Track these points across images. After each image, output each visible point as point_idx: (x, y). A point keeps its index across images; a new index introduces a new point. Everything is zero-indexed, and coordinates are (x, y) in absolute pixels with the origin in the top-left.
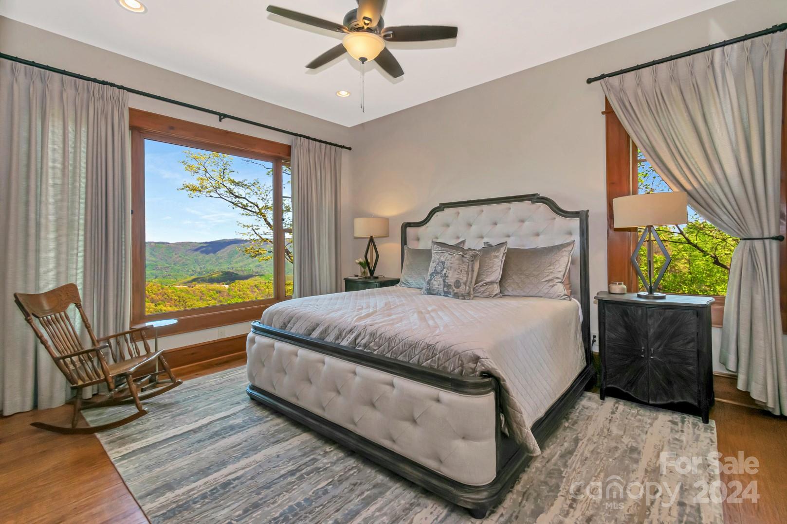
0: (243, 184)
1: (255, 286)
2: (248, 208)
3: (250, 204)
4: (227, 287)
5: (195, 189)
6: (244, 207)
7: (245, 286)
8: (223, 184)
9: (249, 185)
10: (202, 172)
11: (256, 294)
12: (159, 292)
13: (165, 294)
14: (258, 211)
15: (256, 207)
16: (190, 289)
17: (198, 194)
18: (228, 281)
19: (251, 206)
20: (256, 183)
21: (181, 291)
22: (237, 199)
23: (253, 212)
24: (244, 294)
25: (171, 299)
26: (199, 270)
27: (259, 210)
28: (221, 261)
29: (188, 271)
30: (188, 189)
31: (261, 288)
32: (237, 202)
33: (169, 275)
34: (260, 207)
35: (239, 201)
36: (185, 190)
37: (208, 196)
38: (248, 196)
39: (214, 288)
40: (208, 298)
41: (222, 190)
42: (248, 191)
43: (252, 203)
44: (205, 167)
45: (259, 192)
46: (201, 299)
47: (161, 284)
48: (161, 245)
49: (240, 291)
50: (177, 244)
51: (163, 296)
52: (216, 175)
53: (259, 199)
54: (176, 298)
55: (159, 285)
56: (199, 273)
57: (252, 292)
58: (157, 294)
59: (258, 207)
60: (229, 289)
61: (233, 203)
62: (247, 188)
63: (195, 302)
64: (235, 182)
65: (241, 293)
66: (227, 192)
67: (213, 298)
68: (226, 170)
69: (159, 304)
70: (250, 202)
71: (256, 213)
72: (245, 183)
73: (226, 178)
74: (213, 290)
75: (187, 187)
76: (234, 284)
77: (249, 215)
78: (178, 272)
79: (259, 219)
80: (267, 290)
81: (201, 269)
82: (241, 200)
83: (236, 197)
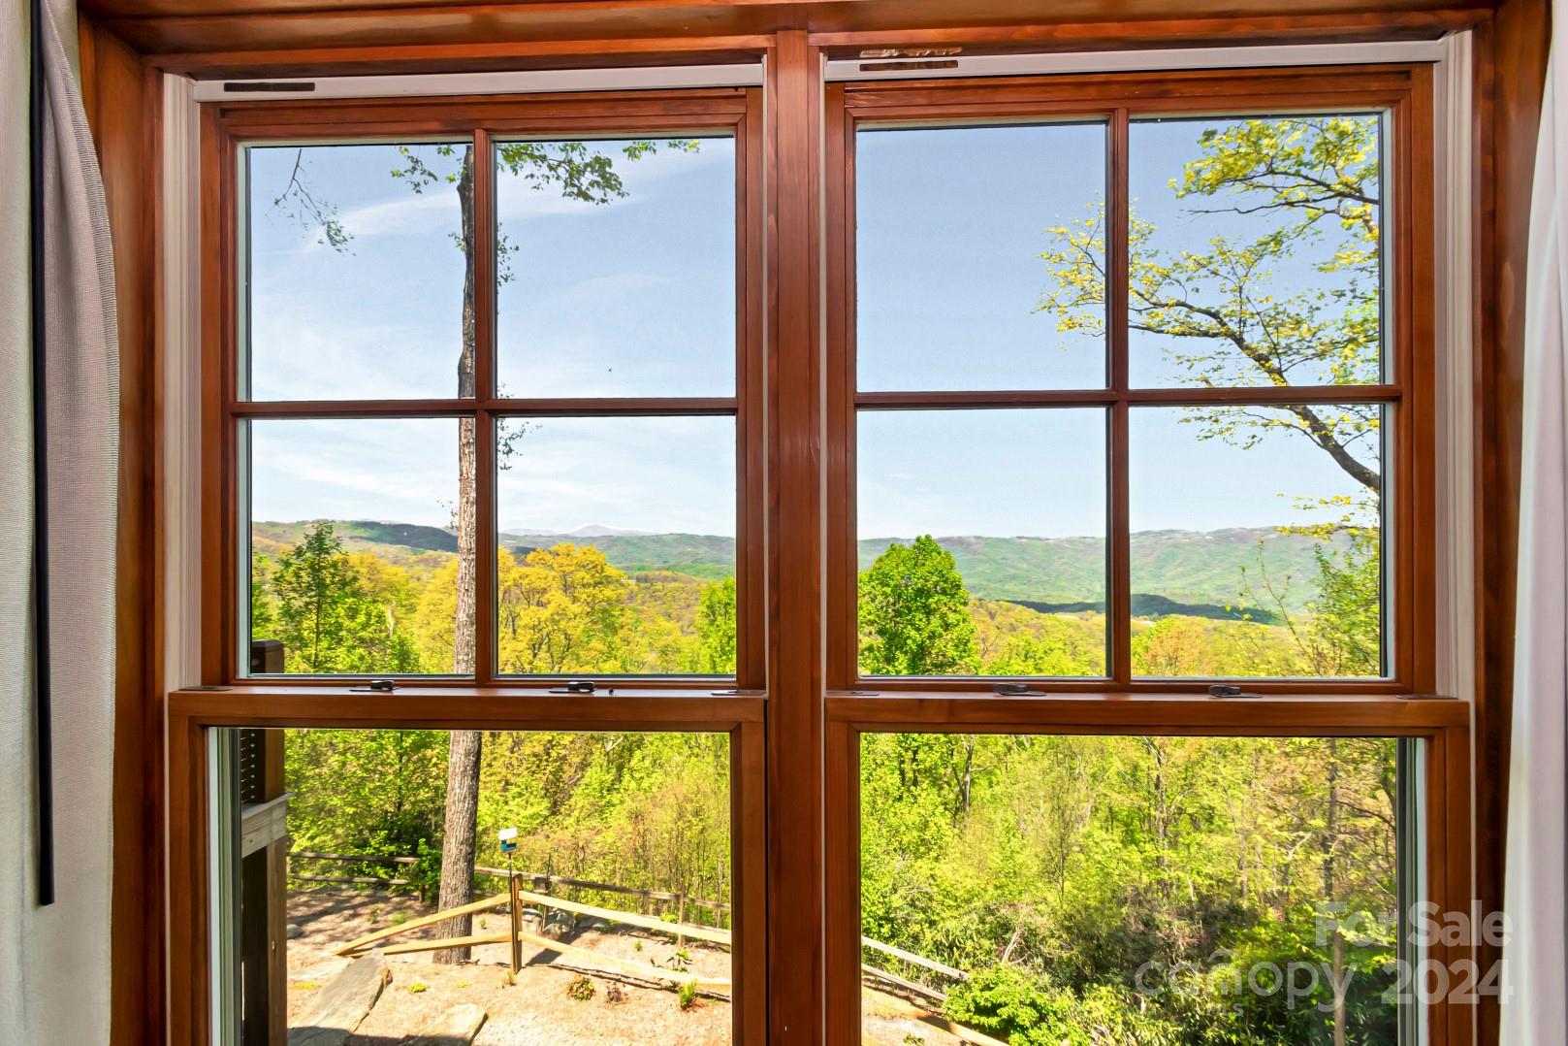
4: (1152, 624)
7: (1192, 628)
18: (1156, 614)
76: (1166, 621)
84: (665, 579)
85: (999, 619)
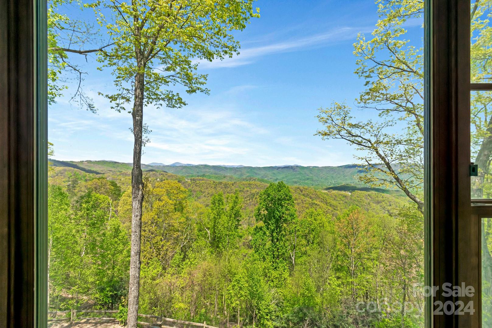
0: (359, 126)
1: (368, 195)
2: (362, 144)
3: (364, 141)
4: (350, 194)
5: (326, 134)
6: (359, 144)
7: (362, 195)
8: (344, 128)
9: (364, 125)
10: (329, 121)
11: (369, 200)
12: (314, 193)
13: (317, 195)
14: (370, 145)
15: (369, 143)
16: (329, 193)
17: (329, 137)
18: (351, 191)
19: (365, 142)
20: (370, 123)
21: (325, 194)
22: (354, 138)
23: (367, 146)
24: (361, 199)
25: (319, 197)
26: (334, 183)
27: (372, 145)
28: (346, 178)
29: (328, 183)
30: (320, 134)
31: (373, 197)
32: (354, 140)
33: (319, 184)
34: (373, 143)
35: (355, 139)
36: (318, 136)
37: (334, 137)
38: (362, 134)
39: (342, 194)
40: (339, 200)
41: (343, 132)
42: (363, 130)
43: (366, 140)
44: (332, 117)
45: (371, 130)
46: (335, 199)
47: (315, 189)
48: (315, 168)
49: (358, 197)
50: (322, 167)
51: (316, 195)
52: (339, 122)
53: (372, 136)
54: (322, 197)
55: (314, 189)
56: (334, 184)
57: (366, 199)
58: (313, 194)
59: (370, 143)
60: (351, 196)
61: (350, 141)
62: (362, 128)
63: (332, 201)
64: (352, 125)
65: (359, 199)
66: (347, 133)
67: (342, 200)
68: (346, 118)
69: (314, 200)
70: (364, 139)
71: (369, 147)
72: (361, 124)
73: (346, 123)
74: (341, 195)
75: (320, 133)
76: (354, 193)
77: (364, 149)
78: (323, 183)
79: (372, 152)
80: (377, 198)
81: (335, 182)
82: (357, 138)
83: (353, 136)
84: (200, 180)
85: (304, 192)
